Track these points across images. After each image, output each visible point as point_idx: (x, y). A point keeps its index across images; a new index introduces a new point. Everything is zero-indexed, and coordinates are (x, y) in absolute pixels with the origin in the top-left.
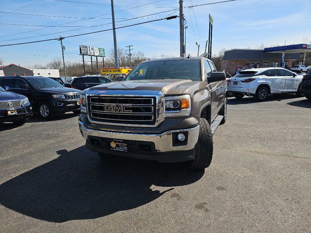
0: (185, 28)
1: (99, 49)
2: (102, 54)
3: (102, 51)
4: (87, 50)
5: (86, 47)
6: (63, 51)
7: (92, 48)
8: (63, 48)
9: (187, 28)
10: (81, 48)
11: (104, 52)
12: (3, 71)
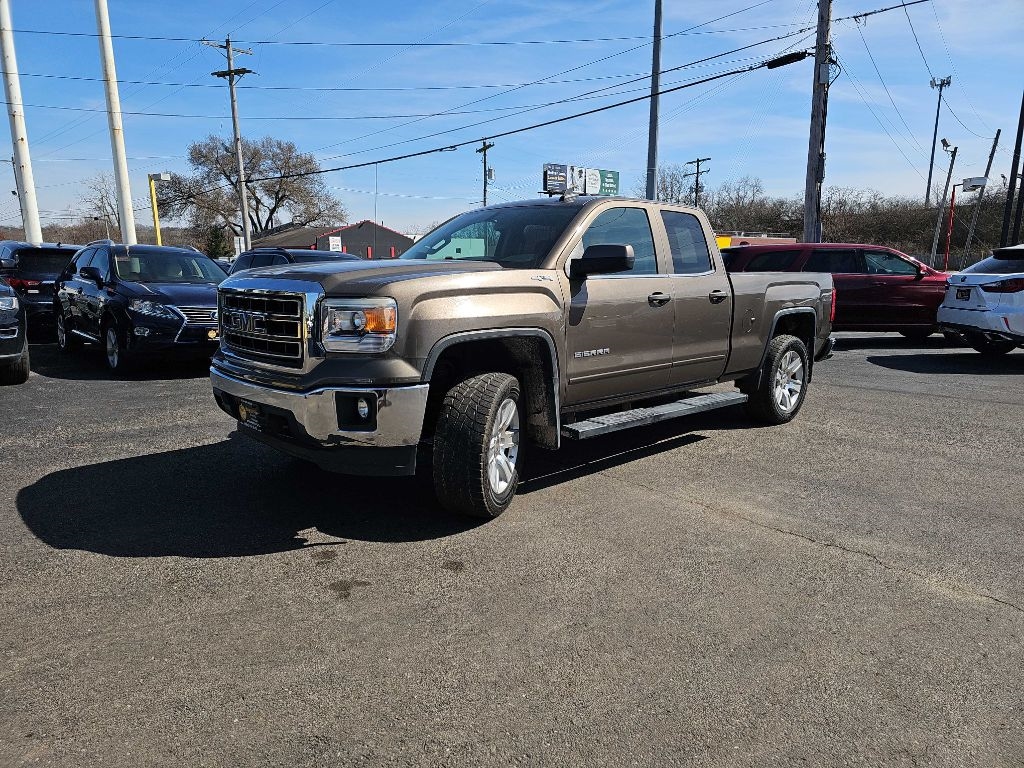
0: (941, 86)
1: (603, 174)
2: (608, 188)
3: (612, 181)
4: (565, 178)
5: (563, 168)
6: (485, 182)
7: (581, 172)
8: (488, 173)
9: (949, 83)
10: (549, 172)
11: (616, 181)
12: (339, 238)
